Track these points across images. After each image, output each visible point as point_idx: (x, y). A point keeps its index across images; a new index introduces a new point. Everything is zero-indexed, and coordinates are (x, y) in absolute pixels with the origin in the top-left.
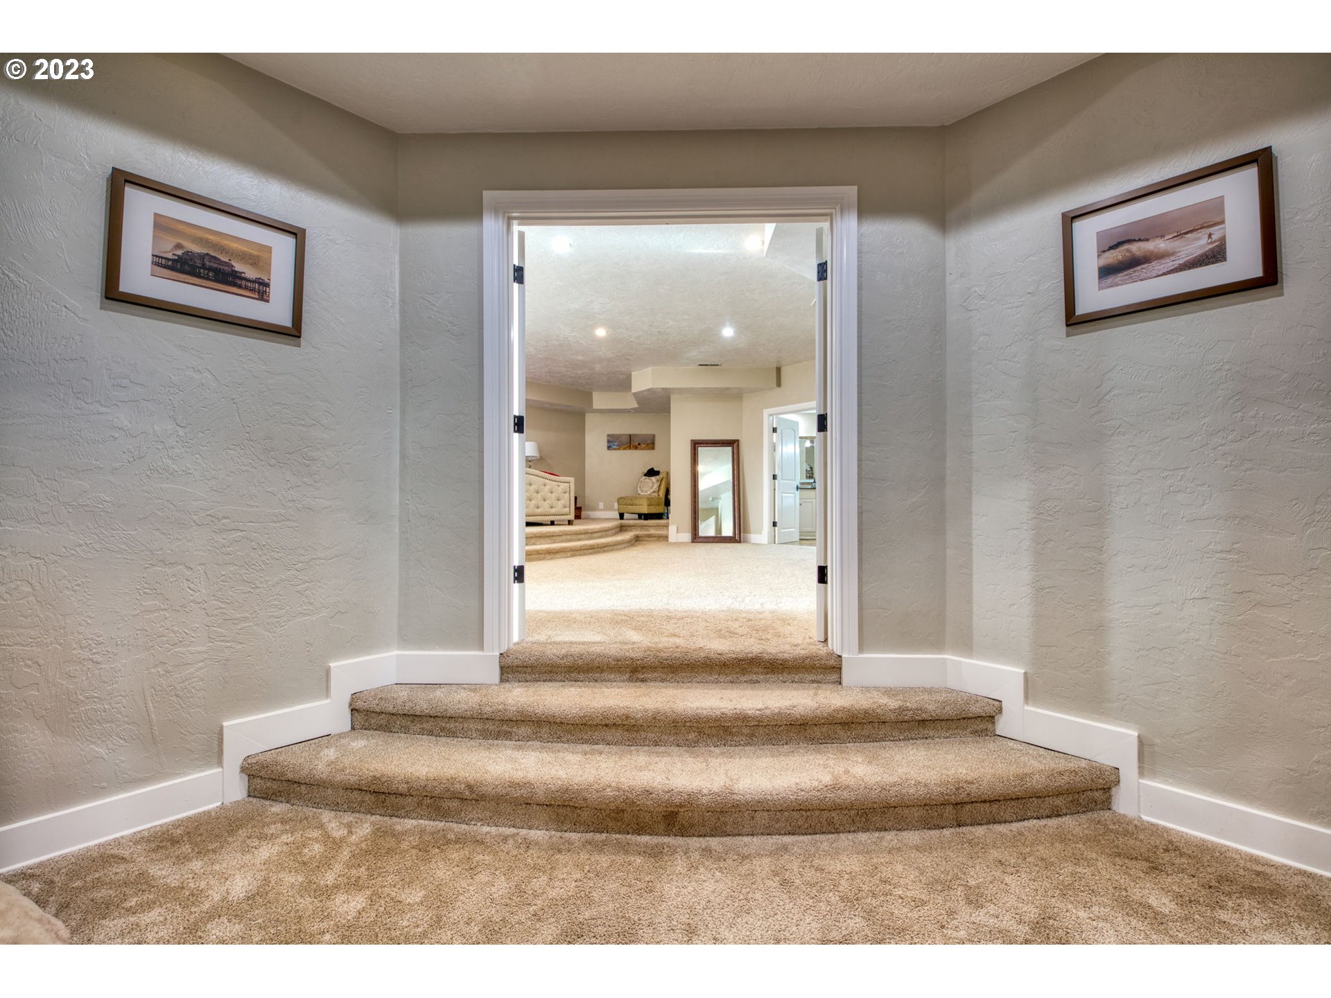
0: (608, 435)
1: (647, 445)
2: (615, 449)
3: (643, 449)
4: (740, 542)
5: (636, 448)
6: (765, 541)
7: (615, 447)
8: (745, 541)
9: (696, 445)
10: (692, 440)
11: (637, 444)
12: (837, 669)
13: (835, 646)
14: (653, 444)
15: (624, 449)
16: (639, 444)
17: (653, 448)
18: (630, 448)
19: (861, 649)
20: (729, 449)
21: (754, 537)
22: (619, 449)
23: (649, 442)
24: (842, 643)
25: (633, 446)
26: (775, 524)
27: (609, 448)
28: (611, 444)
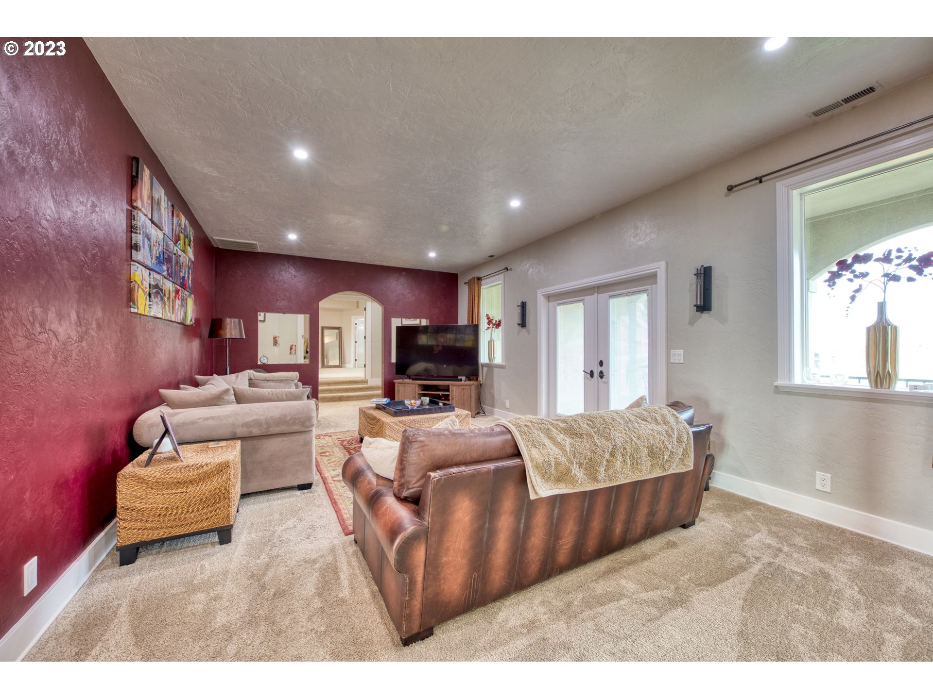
4: (342, 367)
6: (352, 367)
8: (344, 367)
12: (367, 382)
13: (367, 378)
19: (371, 378)
21: (347, 365)
24: (368, 378)
26: (356, 360)
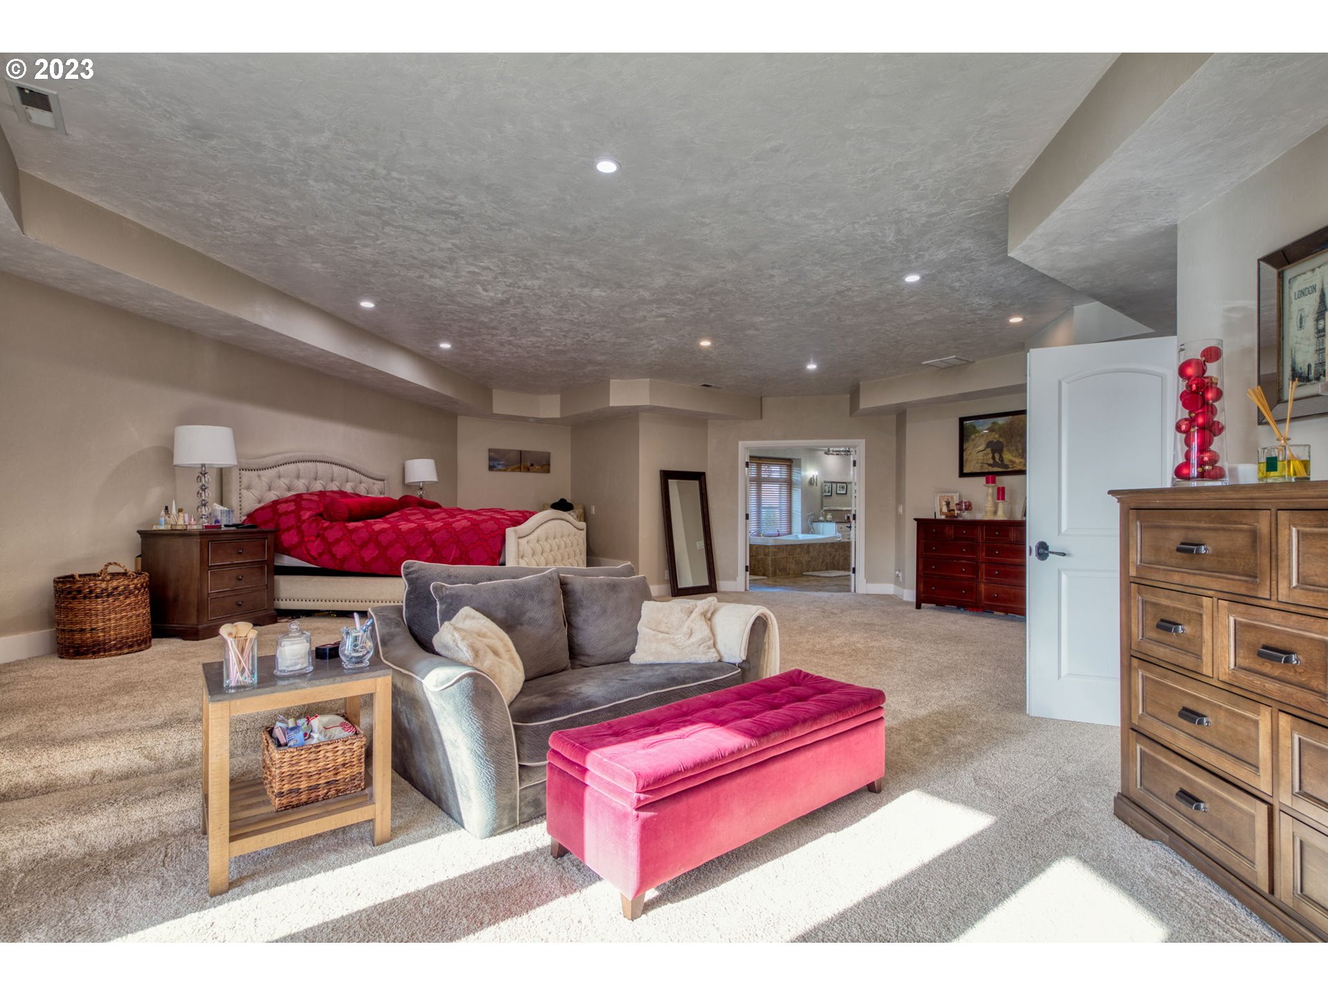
0: (490, 450)
1: (542, 466)
2: (500, 470)
3: (535, 472)
5: (528, 470)
7: (500, 467)
9: (666, 476)
10: (661, 471)
11: (529, 464)
14: (549, 465)
15: (513, 471)
16: (532, 465)
17: (548, 471)
18: (520, 469)
20: (697, 483)
22: (505, 471)
23: (544, 463)
25: (524, 467)
27: (491, 468)
28: (496, 463)
